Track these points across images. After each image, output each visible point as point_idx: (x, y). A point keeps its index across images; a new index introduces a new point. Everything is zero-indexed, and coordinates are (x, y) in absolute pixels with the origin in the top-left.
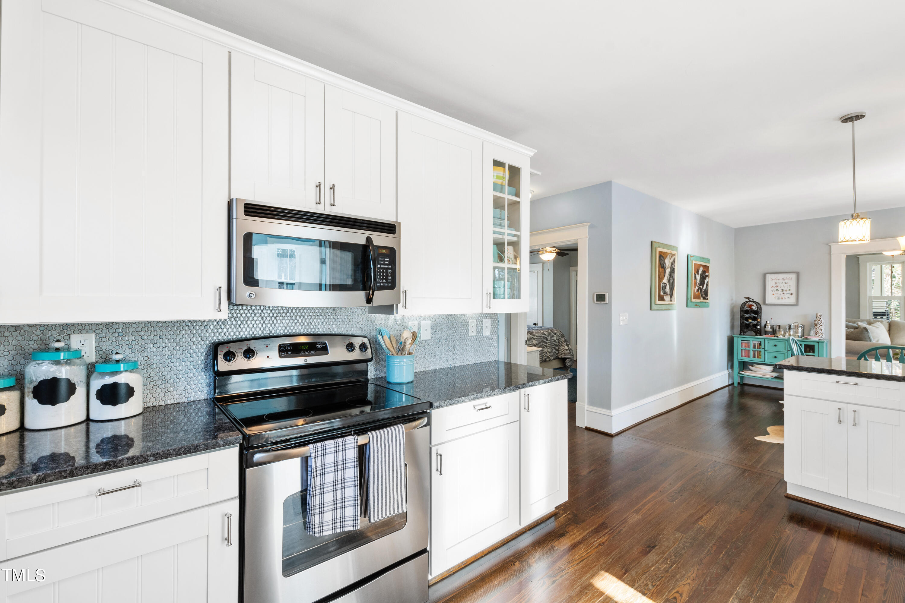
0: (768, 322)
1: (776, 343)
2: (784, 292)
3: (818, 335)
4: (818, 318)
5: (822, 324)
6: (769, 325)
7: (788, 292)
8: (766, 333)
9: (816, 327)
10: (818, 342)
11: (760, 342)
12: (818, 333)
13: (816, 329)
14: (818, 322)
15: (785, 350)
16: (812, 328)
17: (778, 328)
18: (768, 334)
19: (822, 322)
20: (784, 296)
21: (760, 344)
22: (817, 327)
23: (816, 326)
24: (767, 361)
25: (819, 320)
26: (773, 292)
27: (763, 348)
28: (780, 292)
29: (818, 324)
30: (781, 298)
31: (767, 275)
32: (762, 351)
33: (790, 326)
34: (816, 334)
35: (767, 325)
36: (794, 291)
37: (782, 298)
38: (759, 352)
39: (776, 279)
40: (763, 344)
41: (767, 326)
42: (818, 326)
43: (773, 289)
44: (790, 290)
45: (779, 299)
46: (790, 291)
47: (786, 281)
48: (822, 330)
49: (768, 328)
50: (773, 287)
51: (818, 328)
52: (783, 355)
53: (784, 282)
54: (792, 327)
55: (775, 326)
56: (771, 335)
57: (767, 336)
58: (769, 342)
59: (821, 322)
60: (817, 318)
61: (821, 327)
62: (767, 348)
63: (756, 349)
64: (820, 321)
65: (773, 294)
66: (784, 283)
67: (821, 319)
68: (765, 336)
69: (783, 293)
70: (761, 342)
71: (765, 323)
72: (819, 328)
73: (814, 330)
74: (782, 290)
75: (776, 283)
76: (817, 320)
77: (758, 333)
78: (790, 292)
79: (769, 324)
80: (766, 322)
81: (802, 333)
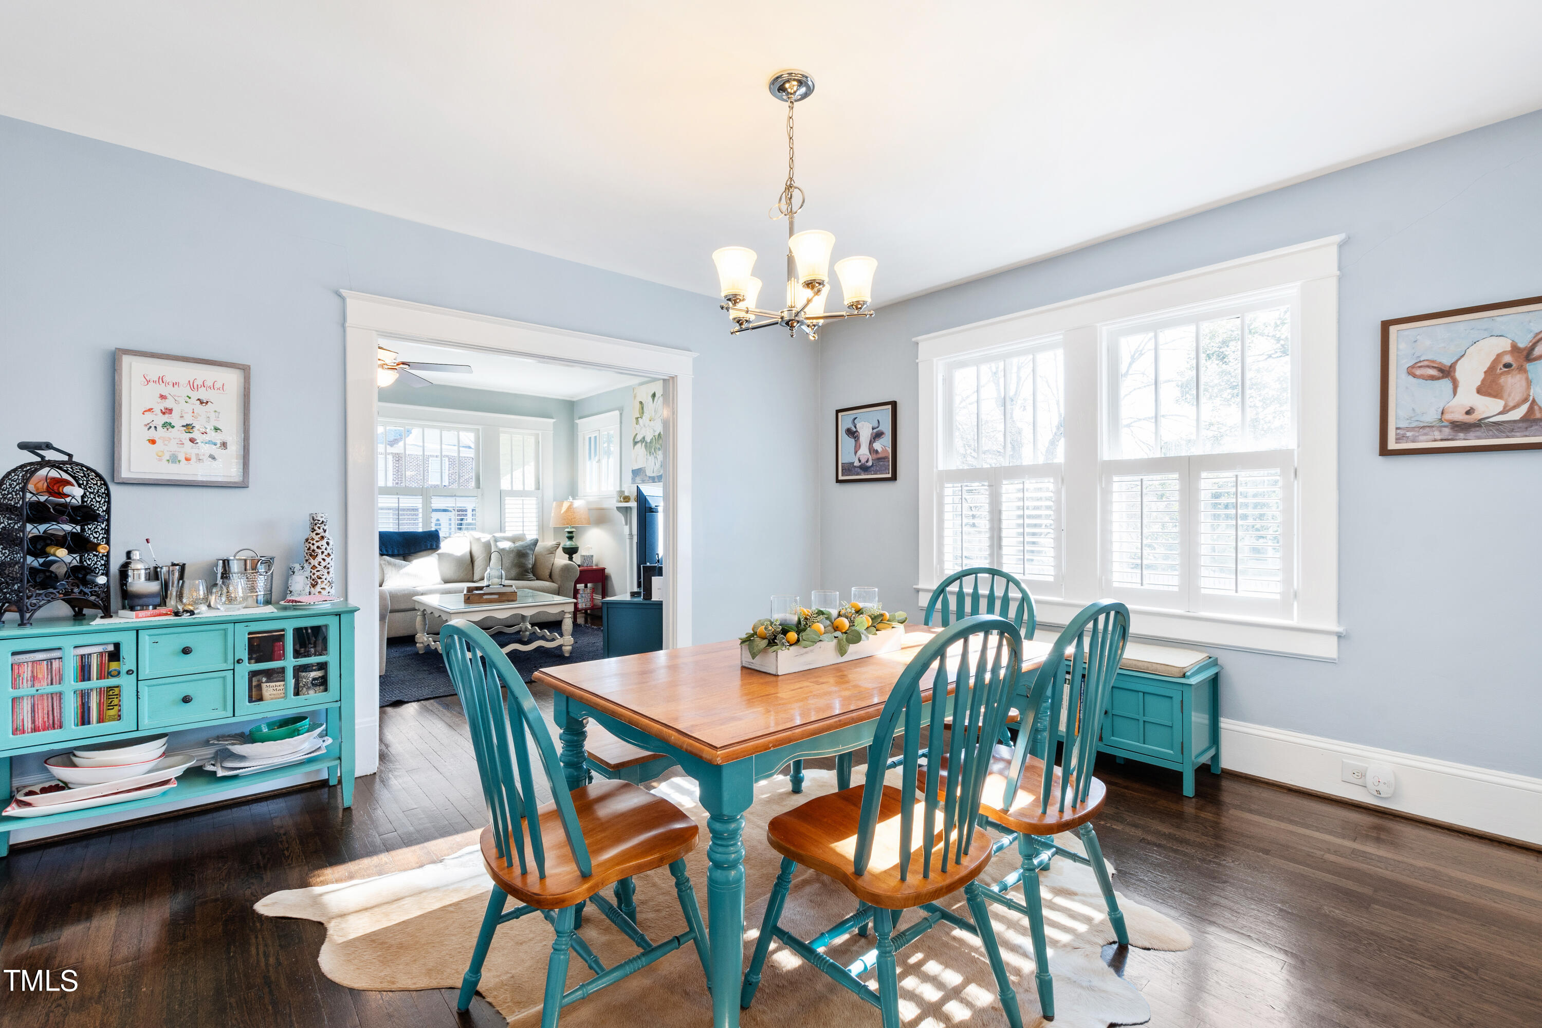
0: (136, 555)
1: (187, 640)
2: (196, 434)
3: (318, 588)
4: (318, 531)
5: (329, 551)
6: (140, 566)
7: (212, 435)
8: (131, 601)
9: (312, 561)
10: (339, 615)
11: (111, 648)
12: (319, 581)
13: (314, 567)
14: (319, 544)
15: (226, 661)
16: (297, 567)
17: (177, 575)
18: (144, 607)
19: (331, 543)
20: (196, 451)
21: (115, 655)
22: (314, 562)
23: (314, 557)
24: (148, 725)
25: (323, 538)
26: (152, 434)
27: (129, 672)
28: (178, 433)
29: (319, 551)
30: (181, 457)
31: (126, 360)
32: (126, 683)
33: (226, 563)
34: (314, 586)
35: (133, 566)
36: (232, 436)
37: (187, 459)
38: (110, 696)
39: (161, 380)
40: (127, 652)
41: (130, 573)
42: (319, 558)
43: (149, 417)
44: (216, 429)
45: (174, 459)
46: (218, 434)
47: (203, 394)
48: (331, 570)
49: (139, 583)
50: (150, 410)
51: (319, 563)
52: (219, 682)
53: (195, 395)
54: (235, 567)
55: (165, 570)
56: (155, 608)
57: (141, 613)
58: (155, 639)
59: (328, 543)
60: (313, 530)
61: (328, 560)
62: (147, 671)
63: (95, 683)
64: (325, 540)
65: (153, 442)
66: (194, 400)
67: (326, 534)
68: (126, 618)
69: (192, 440)
70: (117, 646)
71: (123, 559)
72: (323, 564)
73: (308, 574)
74: (189, 427)
75: (163, 397)
76: (317, 538)
77: (94, 606)
78: (218, 438)
79: (141, 560)
80: (129, 554)
81: (269, 586)
